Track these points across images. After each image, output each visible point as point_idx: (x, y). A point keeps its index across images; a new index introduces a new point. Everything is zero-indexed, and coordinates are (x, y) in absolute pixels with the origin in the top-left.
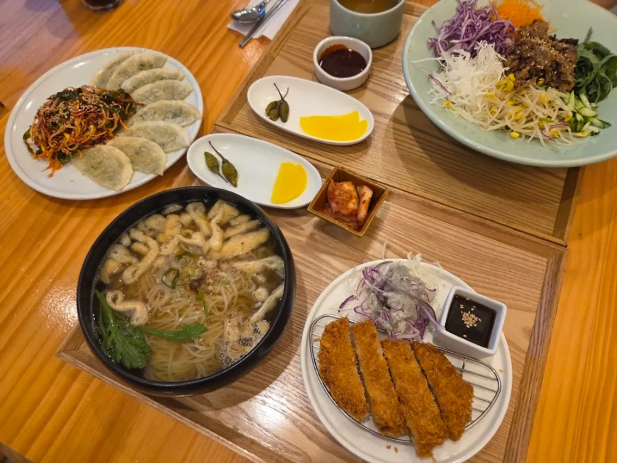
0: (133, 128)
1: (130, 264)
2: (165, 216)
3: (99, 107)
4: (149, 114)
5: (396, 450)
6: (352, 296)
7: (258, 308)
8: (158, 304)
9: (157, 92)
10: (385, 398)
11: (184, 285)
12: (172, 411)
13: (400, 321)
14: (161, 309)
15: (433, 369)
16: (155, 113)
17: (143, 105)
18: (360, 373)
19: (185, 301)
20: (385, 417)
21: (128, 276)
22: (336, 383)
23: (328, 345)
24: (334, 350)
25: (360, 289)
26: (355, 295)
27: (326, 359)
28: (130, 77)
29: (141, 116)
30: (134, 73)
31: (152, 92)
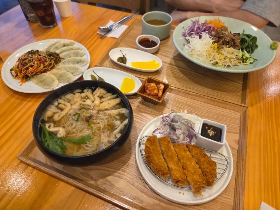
0: (60, 67)
1: (57, 113)
2: (74, 94)
3: (46, 58)
4: (67, 62)
5: (183, 194)
6: (158, 129)
7: (117, 128)
8: (70, 128)
9: (70, 54)
10: (176, 168)
11: (82, 120)
12: (73, 181)
13: (180, 134)
14: (71, 131)
15: (197, 154)
16: (69, 62)
17: (64, 59)
18: (164, 158)
19: (83, 127)
20: (177, 175)
21: (56, 117)
22: (153, 162)
23: (148, 145)
24: (152, 148)
25: (161, 125)
26: (159, 128)
27: (148, 151)
28: (59, 49)
29: (63, 63)
30: (61, 48)
31: (68, 54)
